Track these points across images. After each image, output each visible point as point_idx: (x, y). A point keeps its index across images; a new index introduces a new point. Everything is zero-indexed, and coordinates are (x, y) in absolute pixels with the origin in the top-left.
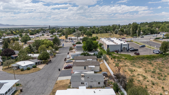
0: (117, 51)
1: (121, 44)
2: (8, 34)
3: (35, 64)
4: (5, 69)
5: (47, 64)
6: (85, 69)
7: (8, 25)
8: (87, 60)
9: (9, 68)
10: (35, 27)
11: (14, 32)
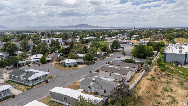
0: (177, 63)
1: (186, 53)
2: (91, 35)
3: (77, 63)
4: (56, 64)
5: (88, 65)
6: (110, 75)
7: (97, 27)
8: (123, 67)
9: (59, 63)
10: (121, 28)
11: (95, 33)
